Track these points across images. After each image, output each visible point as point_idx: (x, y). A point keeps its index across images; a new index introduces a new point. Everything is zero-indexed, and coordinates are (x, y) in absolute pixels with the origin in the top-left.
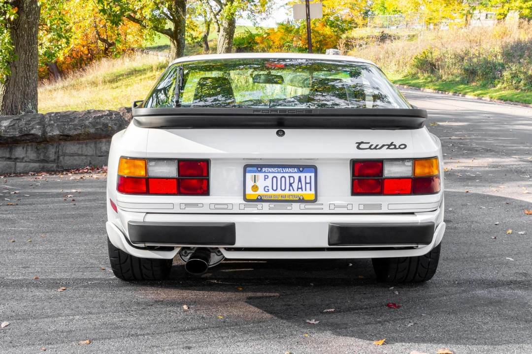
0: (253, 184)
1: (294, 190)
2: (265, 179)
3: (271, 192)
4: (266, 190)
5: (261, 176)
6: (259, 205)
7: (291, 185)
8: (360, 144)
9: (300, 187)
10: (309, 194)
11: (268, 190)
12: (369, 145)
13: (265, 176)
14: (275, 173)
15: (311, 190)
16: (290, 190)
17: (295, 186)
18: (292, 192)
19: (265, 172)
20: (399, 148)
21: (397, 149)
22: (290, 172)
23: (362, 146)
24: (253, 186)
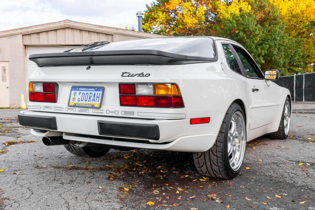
0: (73, 97)
1: (91, 101)
2: (79, 94)
3: (81, 102)
4: (79, 101)
5: (78, 92)
6: (74, 109)
7: (90, 97)
8: (124, 73)
9: (94, 99)
10: (97, 104)
11: (79, 100)
12: (129, 74)
13: (80, 92)
14: (84, 91)
15: (98, 102)
16: (89, 101)
17: (92, 98)
18: (90, 102)
19: (80, 90)
20: (145, 76)
21: (144, 76)
22: (91, 91)
23: (125, 75)
24: (74, 98)
